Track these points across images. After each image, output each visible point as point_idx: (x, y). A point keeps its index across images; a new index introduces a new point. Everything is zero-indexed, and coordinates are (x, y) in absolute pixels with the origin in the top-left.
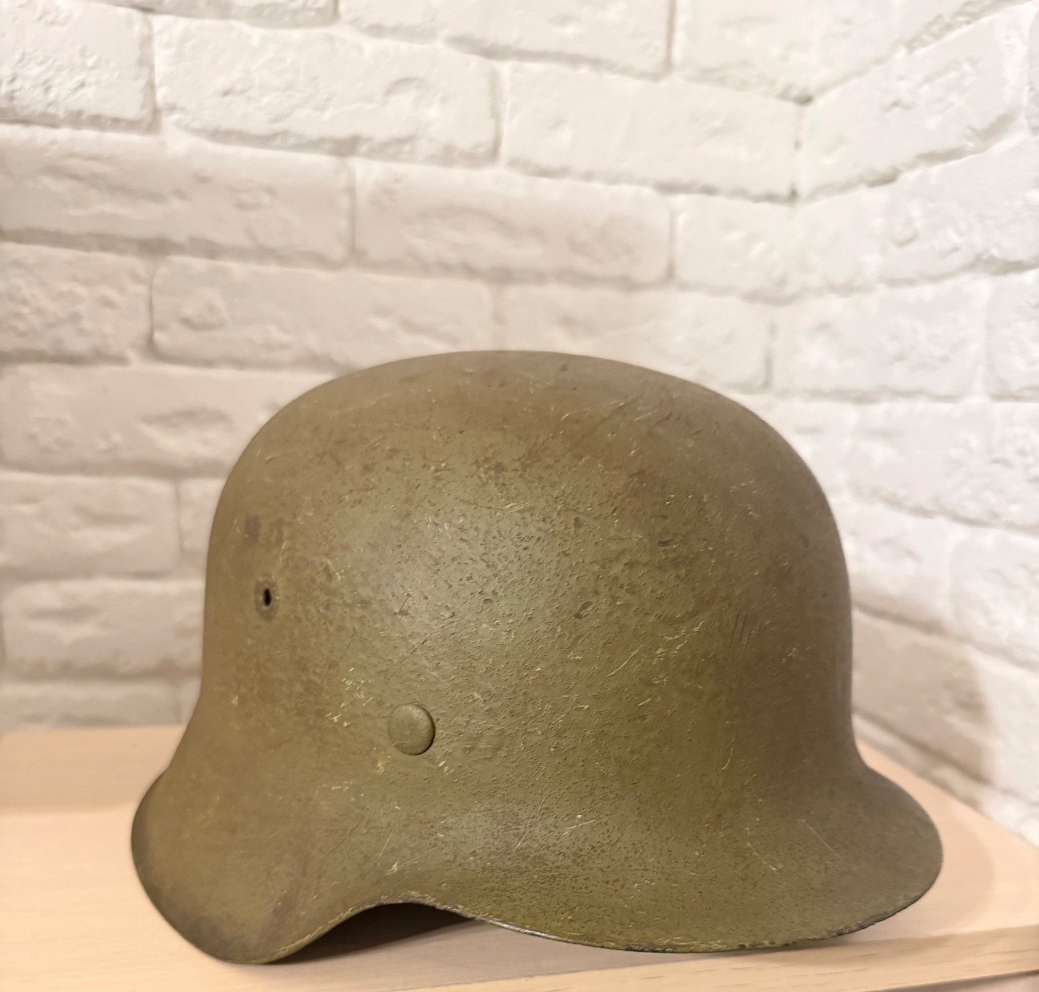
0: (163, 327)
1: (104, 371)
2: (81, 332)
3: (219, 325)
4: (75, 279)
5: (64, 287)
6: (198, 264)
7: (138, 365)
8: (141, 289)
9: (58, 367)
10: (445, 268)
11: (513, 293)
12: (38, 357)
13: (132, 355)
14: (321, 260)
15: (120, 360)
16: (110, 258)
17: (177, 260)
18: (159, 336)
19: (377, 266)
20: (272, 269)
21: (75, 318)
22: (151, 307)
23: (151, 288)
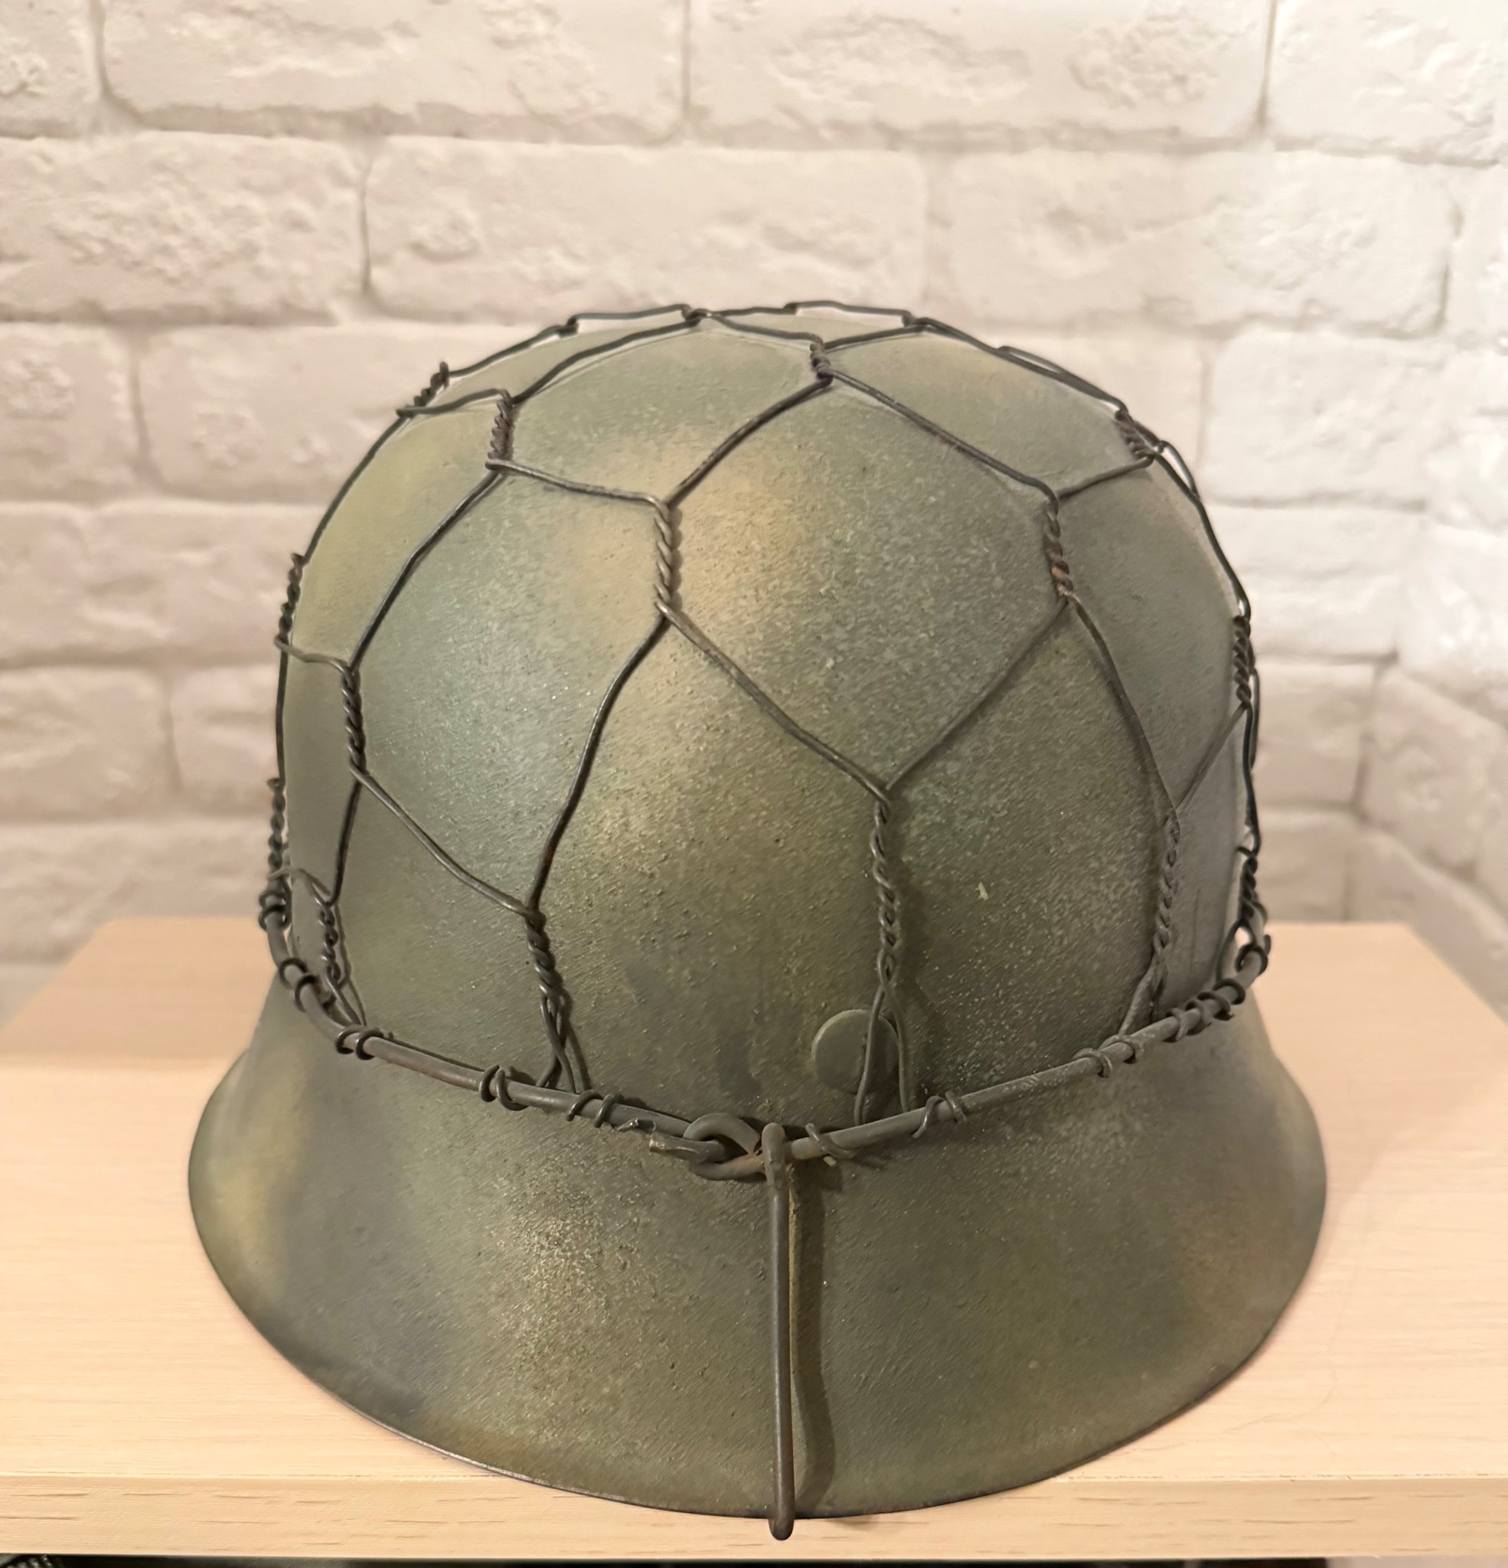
0: (384, 260)
1: (297, 336)
2: (259, 273)
3: (472, 252)
4: (246, 185)
5: (231, 200)
6: (436, 148)
7: (351, 325)
8: (349, 196)
9: (229, 330)
10: (847, 133)
11: (966, 170)
12: (199, 317)
13: (338, 308)
14: (633, 131)
15: (322, 317)
16: (298, 148)
17: (400, 142)
18: (378, 275)
19: (728, 137)
20: (554, 150)
21: (250, 251)
22: (364, 228)
23: (362, 195)
